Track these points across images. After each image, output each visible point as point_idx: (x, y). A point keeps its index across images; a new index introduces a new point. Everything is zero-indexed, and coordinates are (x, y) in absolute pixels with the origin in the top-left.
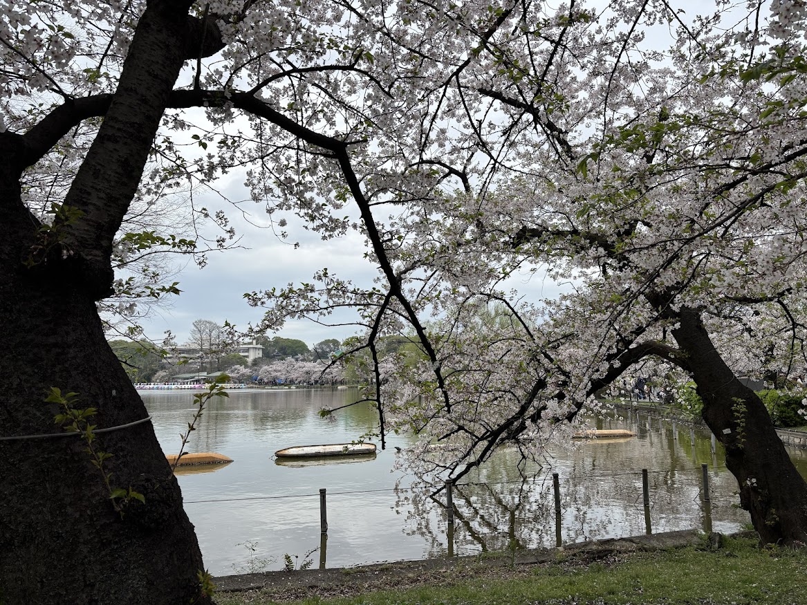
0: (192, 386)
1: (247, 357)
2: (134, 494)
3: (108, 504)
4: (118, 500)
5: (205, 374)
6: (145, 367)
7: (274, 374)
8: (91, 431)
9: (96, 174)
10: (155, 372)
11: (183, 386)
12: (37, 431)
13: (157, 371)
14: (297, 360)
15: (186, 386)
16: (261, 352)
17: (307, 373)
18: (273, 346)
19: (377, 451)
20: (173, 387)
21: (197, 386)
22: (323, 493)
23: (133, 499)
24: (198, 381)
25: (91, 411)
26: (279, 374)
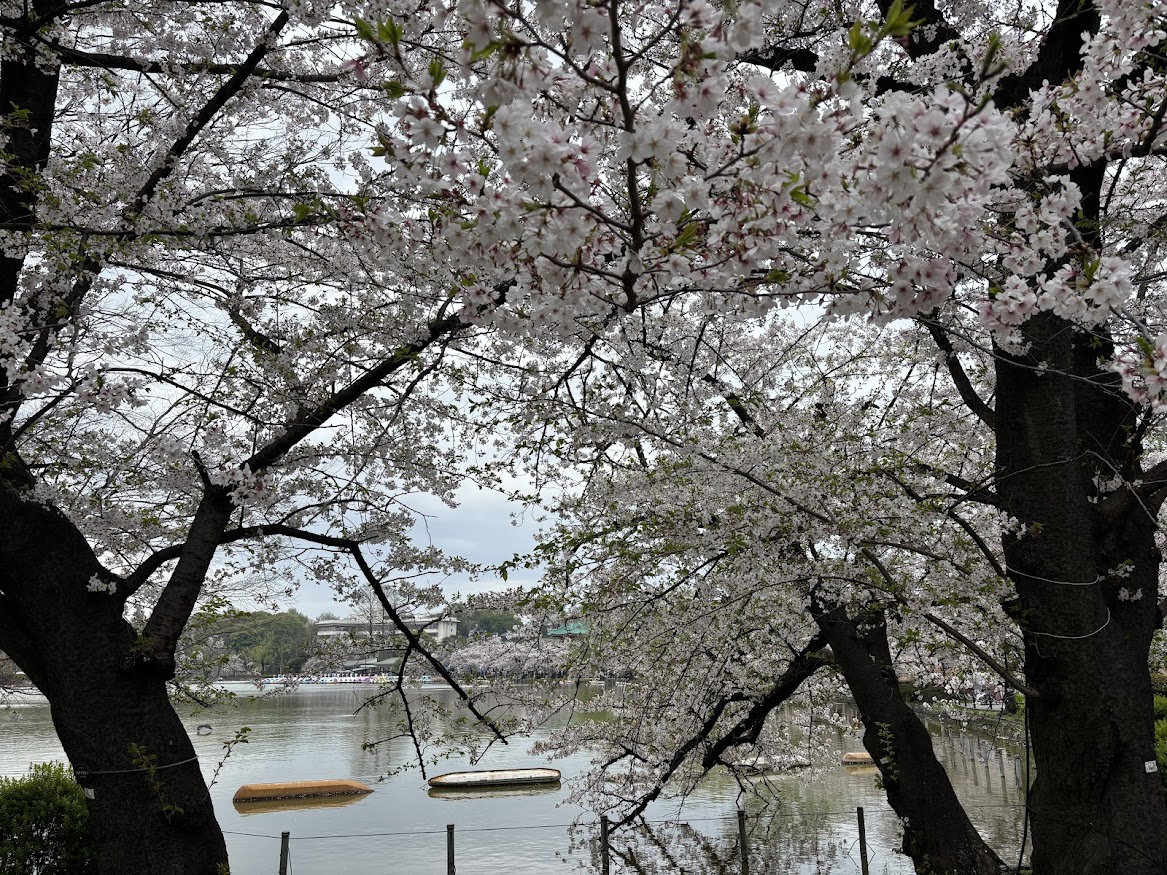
0: (356, 678)
1: (435, 635)
2: (177, 808)
3: (162, 814)
4: (168, 811)
5: (375, 661)
6: (293, 652)
7: (471, 661)
8: (153, 769)
9: (167, 606)
10: (306, 658)
11: (344, 679)
12: (124, 768)
13: (309, 657)
14: (504, 639)
15: (348, 679)
16: (454, 627)
17: (517, 660)
18: (471, 619)
19: (562, 780)
20: (329, 680)
21: (363, 678)
22: (451, 829)
23: (176, 812)
24: (364, 672)
25: (154, 756)
26: (477, 661)
